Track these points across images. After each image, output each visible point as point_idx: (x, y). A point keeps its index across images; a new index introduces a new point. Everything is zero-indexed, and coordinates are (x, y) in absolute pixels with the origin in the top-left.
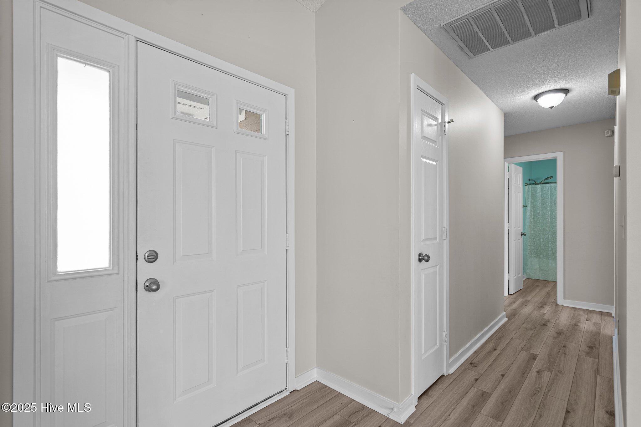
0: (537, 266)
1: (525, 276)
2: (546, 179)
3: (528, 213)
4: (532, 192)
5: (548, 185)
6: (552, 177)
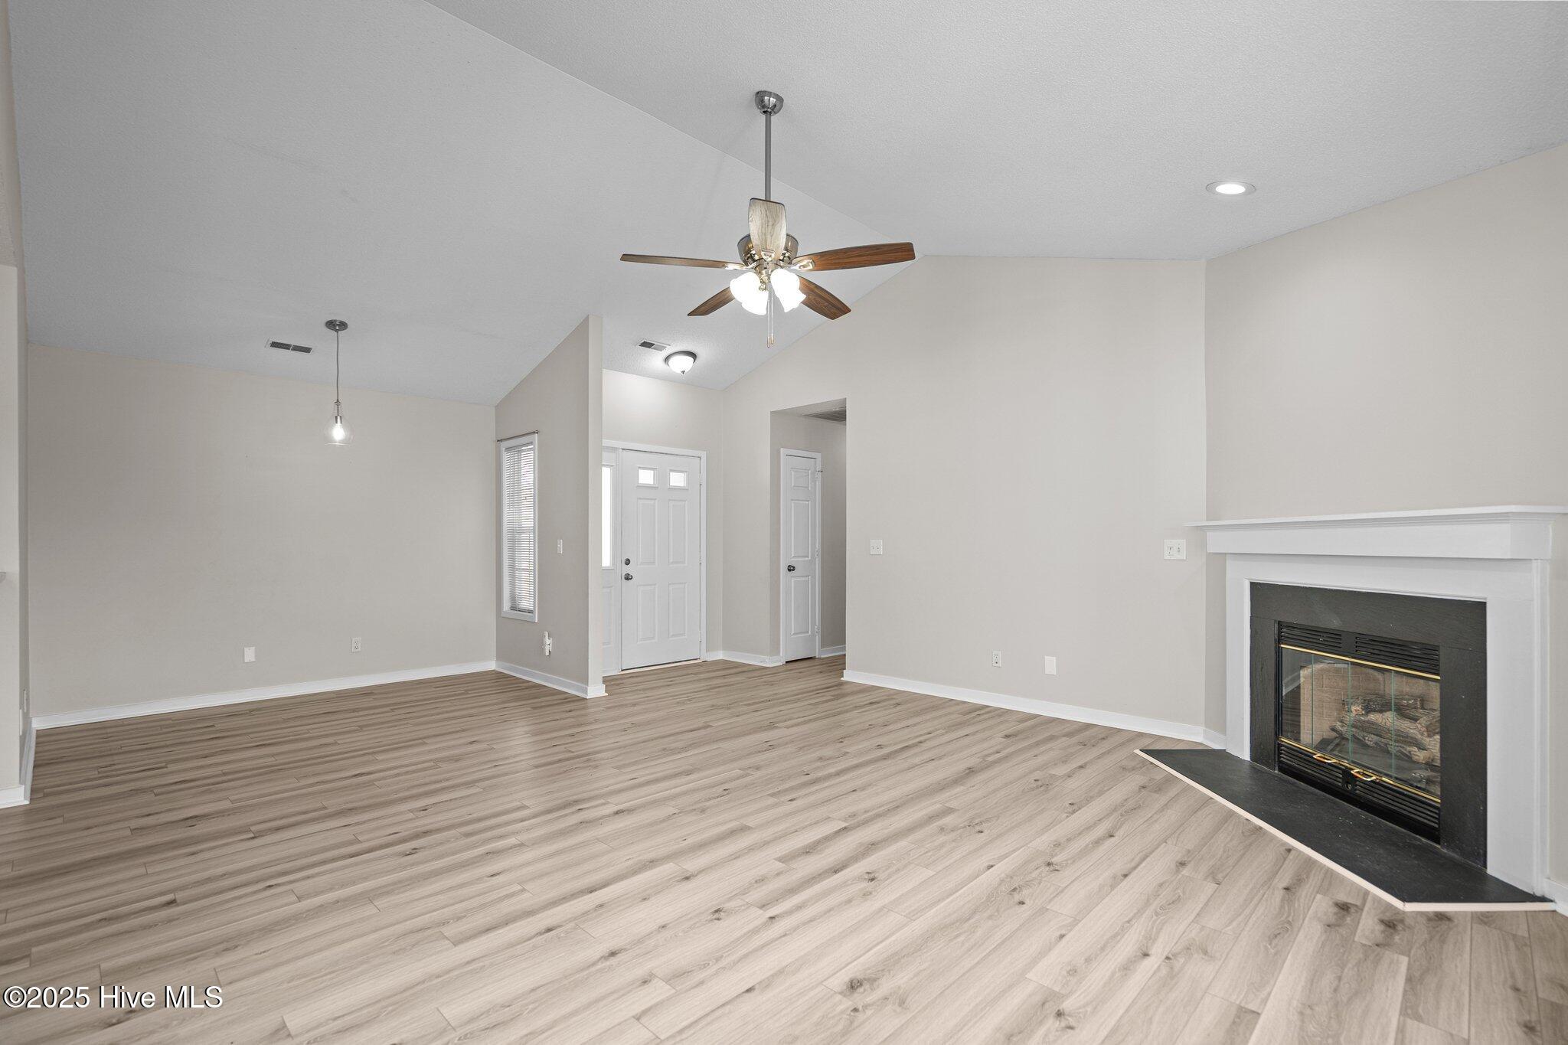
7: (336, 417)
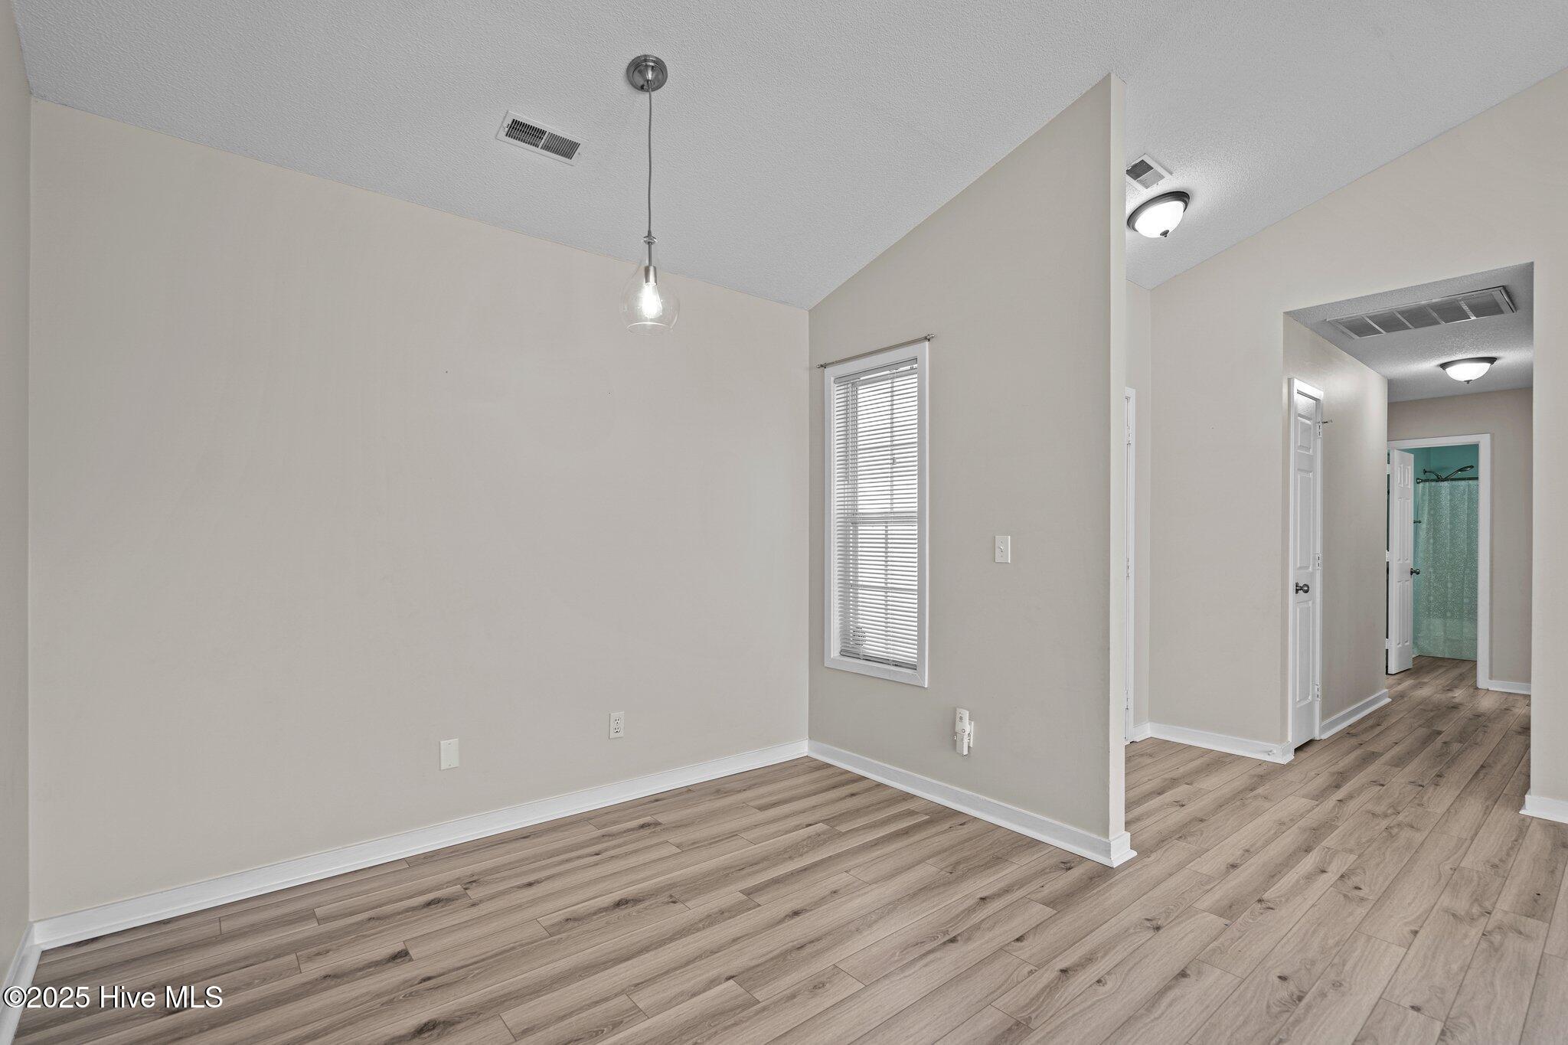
0: (1440, 633)
1: (1415, 650)
2: (1460, 470)
3: (1423, 534)
4: (1430, 495)
5: (1463, 483)
6: (1472, 467)
7: (647, 270)
